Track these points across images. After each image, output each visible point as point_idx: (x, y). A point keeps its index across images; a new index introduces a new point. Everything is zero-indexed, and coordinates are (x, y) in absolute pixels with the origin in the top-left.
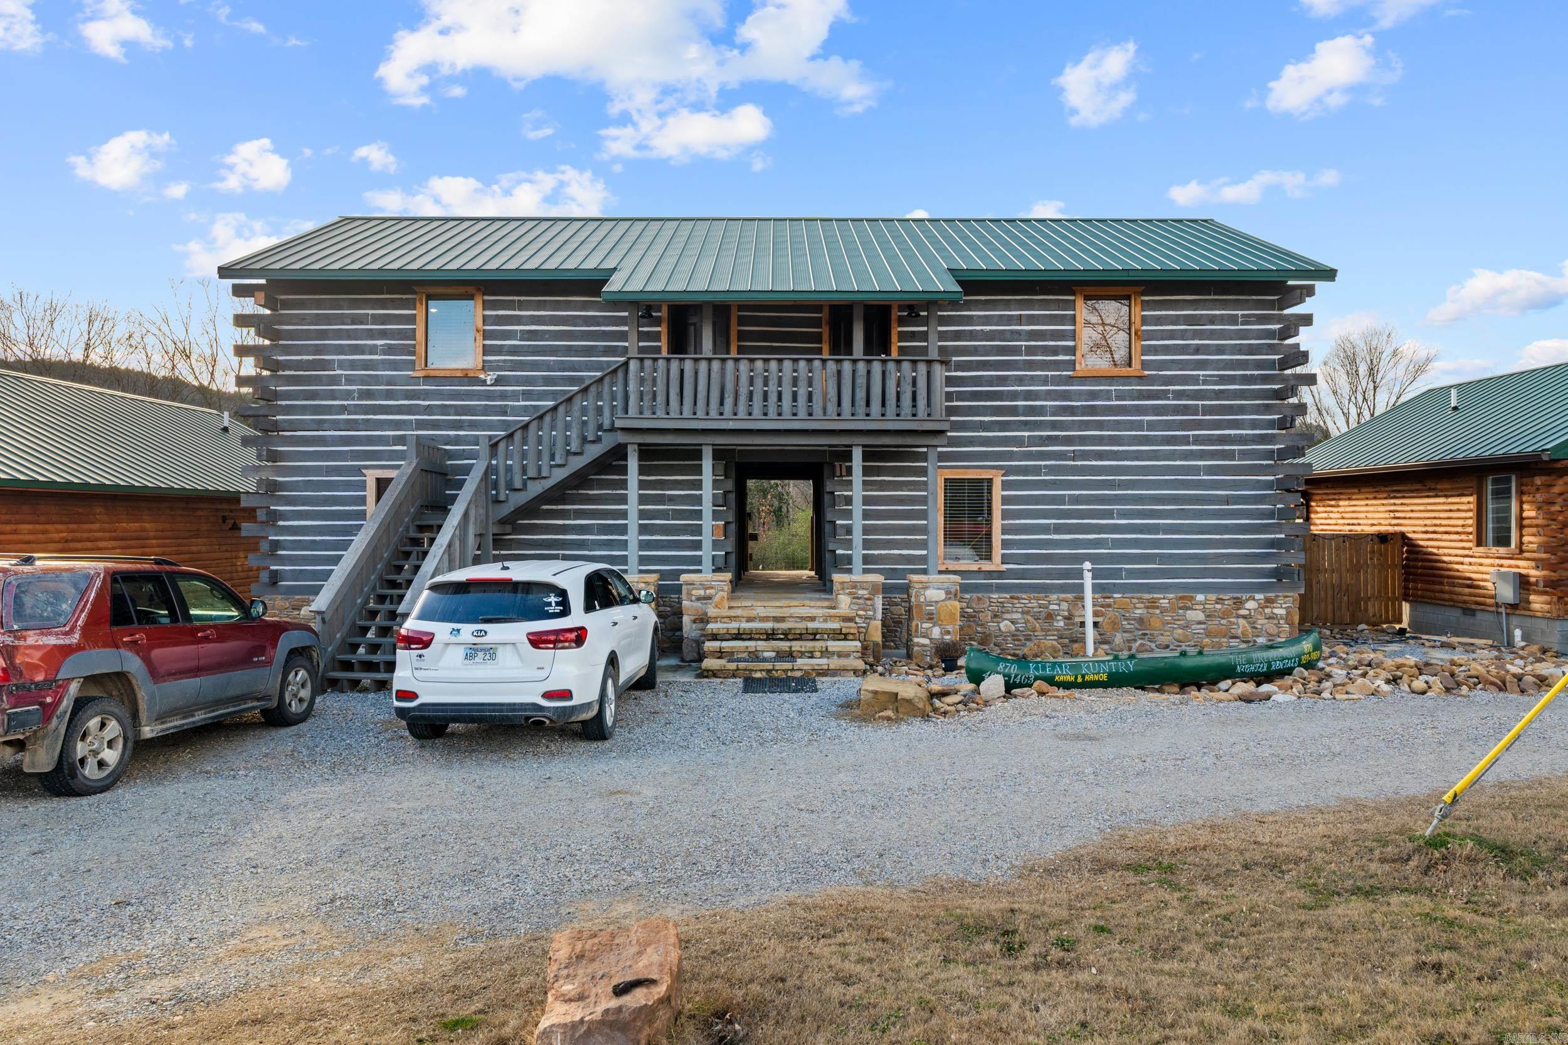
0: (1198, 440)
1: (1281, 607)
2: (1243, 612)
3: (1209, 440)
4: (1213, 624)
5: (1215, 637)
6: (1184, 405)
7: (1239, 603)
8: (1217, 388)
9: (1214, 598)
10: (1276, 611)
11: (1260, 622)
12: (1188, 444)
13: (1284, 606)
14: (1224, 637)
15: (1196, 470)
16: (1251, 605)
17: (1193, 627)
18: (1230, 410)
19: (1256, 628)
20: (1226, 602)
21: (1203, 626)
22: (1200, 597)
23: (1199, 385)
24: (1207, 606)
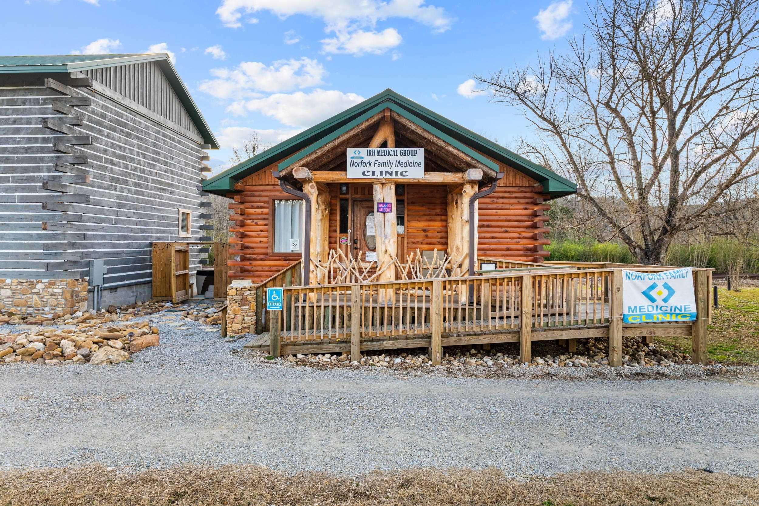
0: (14, 180)
1: (58, 288)
2: (34, 291)
3: (21, 180)
4: (17, 299)
5: (18, 306)
6: (6, 157)
7: (32, 285)
8: (26, 146)
9: (16, 281)
10: (55, 290)
11: (45, 297)
12: (9, 182)
13: (60, 287)
14: (24, 306)
15: (12, 199)
16: (40, 286)
17: (5, 300)
18: (35, 160)
19: (43, 301)
20: (24, 284)
21: (10, 299)
22: (8, 281)
23: (16, 144)
24: (12, 287)
